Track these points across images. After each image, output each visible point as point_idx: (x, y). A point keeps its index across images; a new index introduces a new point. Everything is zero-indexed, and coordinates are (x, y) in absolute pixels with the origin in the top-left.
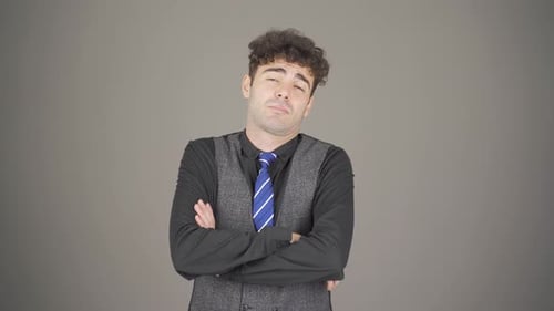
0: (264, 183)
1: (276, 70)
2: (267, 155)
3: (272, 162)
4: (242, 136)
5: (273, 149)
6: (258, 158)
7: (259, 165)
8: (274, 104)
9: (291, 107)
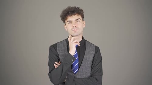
9: (78, 28)
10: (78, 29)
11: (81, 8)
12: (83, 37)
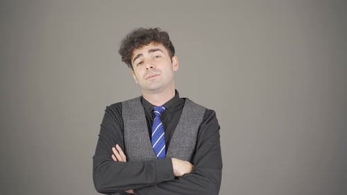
0: (158, 126)
1: (137, 58)
2: (159, 108)
3: (163, 113)
4: (142, 99)
5: (163, 103)
6: (153, 111)
7: (154, 115)
8: (148, 76)
9: (158, 70)
10: (158, 73)
11: (163, 29)
12: (176, 91)
